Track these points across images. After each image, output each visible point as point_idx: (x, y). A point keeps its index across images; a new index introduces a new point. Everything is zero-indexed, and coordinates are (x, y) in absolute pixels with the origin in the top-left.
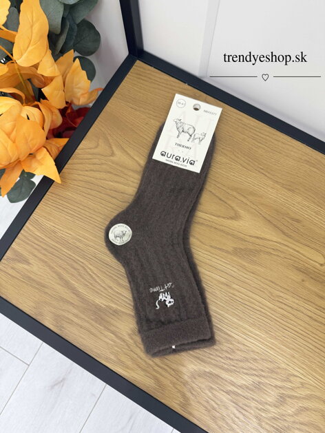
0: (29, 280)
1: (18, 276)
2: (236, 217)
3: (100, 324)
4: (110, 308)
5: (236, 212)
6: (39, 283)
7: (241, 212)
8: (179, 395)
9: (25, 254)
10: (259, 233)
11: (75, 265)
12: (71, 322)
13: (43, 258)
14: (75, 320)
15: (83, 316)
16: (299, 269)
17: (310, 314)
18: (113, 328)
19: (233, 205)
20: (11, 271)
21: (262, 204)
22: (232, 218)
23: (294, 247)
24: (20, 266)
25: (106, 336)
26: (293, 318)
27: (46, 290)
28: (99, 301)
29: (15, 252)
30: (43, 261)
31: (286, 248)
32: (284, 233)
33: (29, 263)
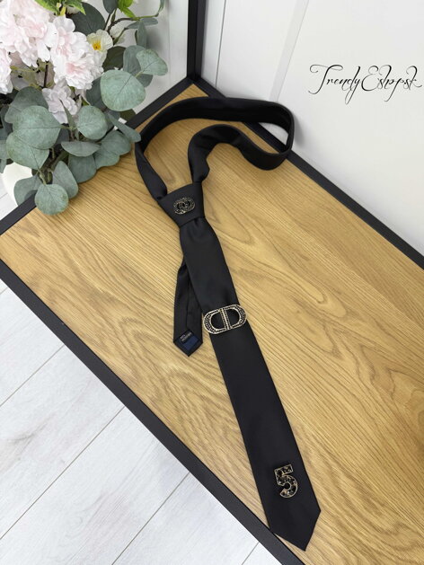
0: (34, 250)
1: (24, 244)
2: (250, 242)
3: (93, 307)
4: (107, 294)
5: (251, 237)
6: (42, 256)
7: (256, 239)
8: (153, 389)
9: (37, 227)
10: (268, 261)
11: (84, 249)
12: (65, 299)
13: (54, 234)
14: (70, 297)
15: (79, 296)
16: (296, 301)
17: (298, 343)
18: (105, 313)
19: (250, 231)
20: (18, 239)
21: (277, 236)
22: (245, 242)
23: (297, 281)
24: (29, 236)
25: (95, 319)
26: (281, 343)
27: (48, 264)
28: (97, 285)
29: (28, 222)
30: (53, 237)
31: (290, 280)
32: (290, 266)
33: (38, 236)
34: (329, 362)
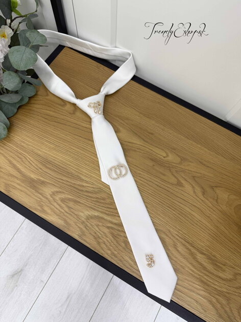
3: (33, 189)
4: (40, 180)
5: (118, 128)
7: (121, 129)
8: (78, 229)
10: (130, 140)
11: (20, 156)
12: (15, 188)
14: (18, 187)
15: (23, 185)
16: (152, 160)
17: (157, 183)
18: (40, 191)
19: (116, 125)
21: (132, 125)
23: (149, 147)
25: (35, 196)
28: (33, 176)
32: (144, 140)
34: (177, 190)
